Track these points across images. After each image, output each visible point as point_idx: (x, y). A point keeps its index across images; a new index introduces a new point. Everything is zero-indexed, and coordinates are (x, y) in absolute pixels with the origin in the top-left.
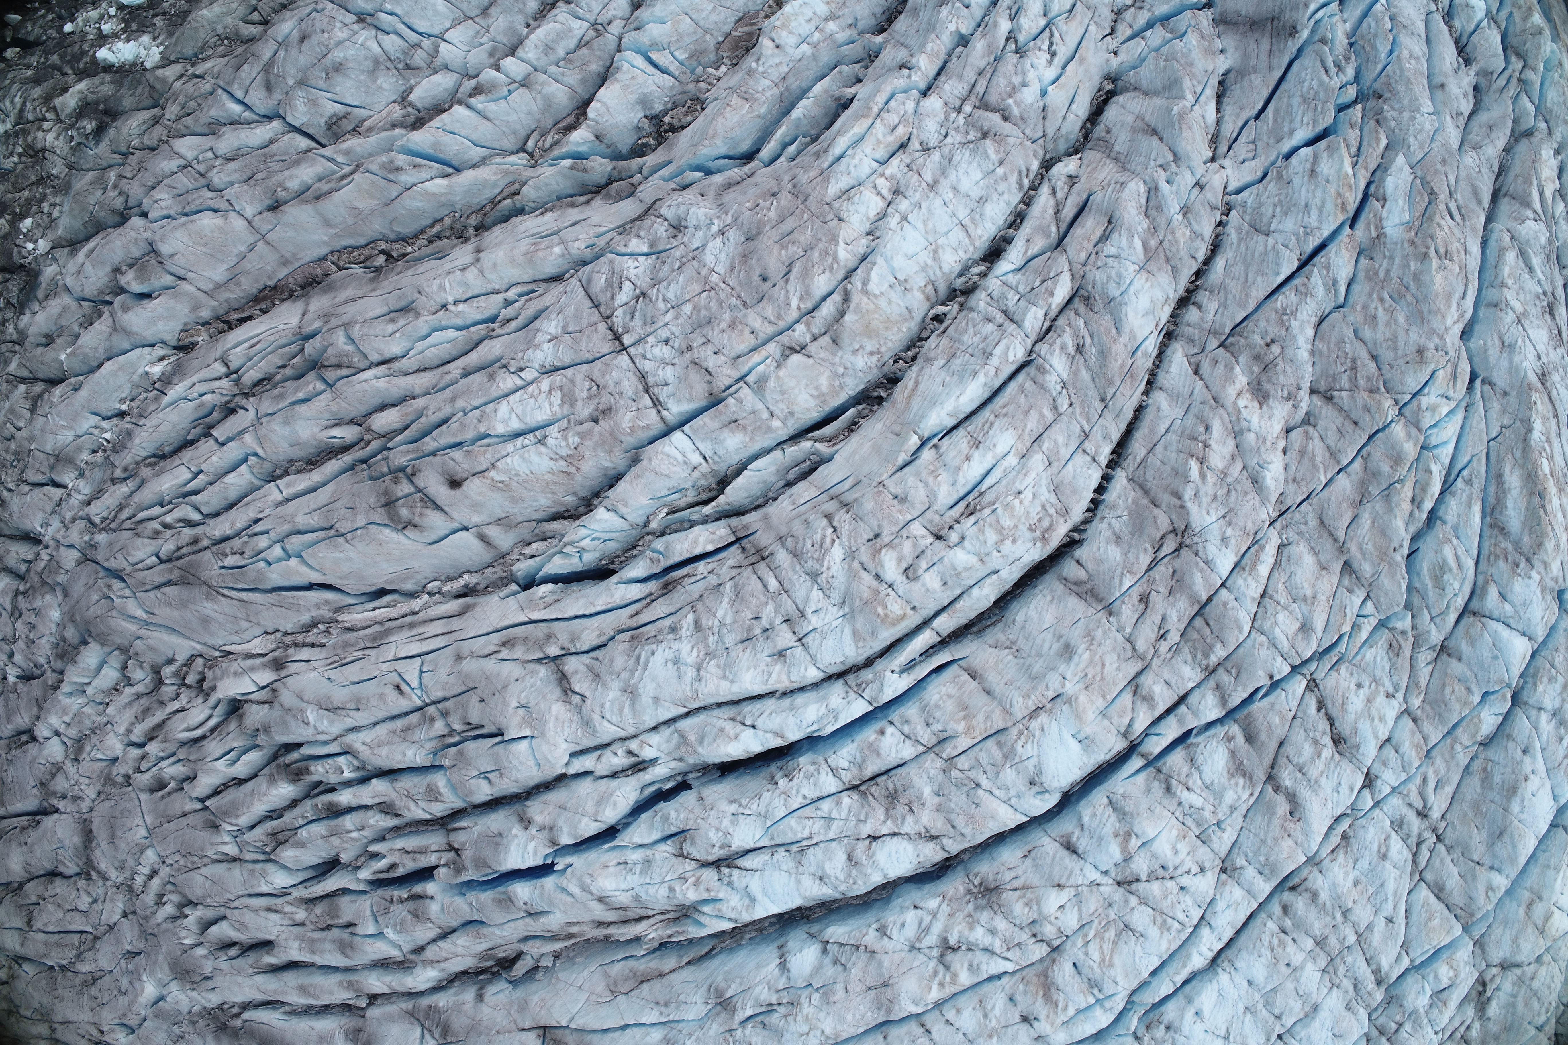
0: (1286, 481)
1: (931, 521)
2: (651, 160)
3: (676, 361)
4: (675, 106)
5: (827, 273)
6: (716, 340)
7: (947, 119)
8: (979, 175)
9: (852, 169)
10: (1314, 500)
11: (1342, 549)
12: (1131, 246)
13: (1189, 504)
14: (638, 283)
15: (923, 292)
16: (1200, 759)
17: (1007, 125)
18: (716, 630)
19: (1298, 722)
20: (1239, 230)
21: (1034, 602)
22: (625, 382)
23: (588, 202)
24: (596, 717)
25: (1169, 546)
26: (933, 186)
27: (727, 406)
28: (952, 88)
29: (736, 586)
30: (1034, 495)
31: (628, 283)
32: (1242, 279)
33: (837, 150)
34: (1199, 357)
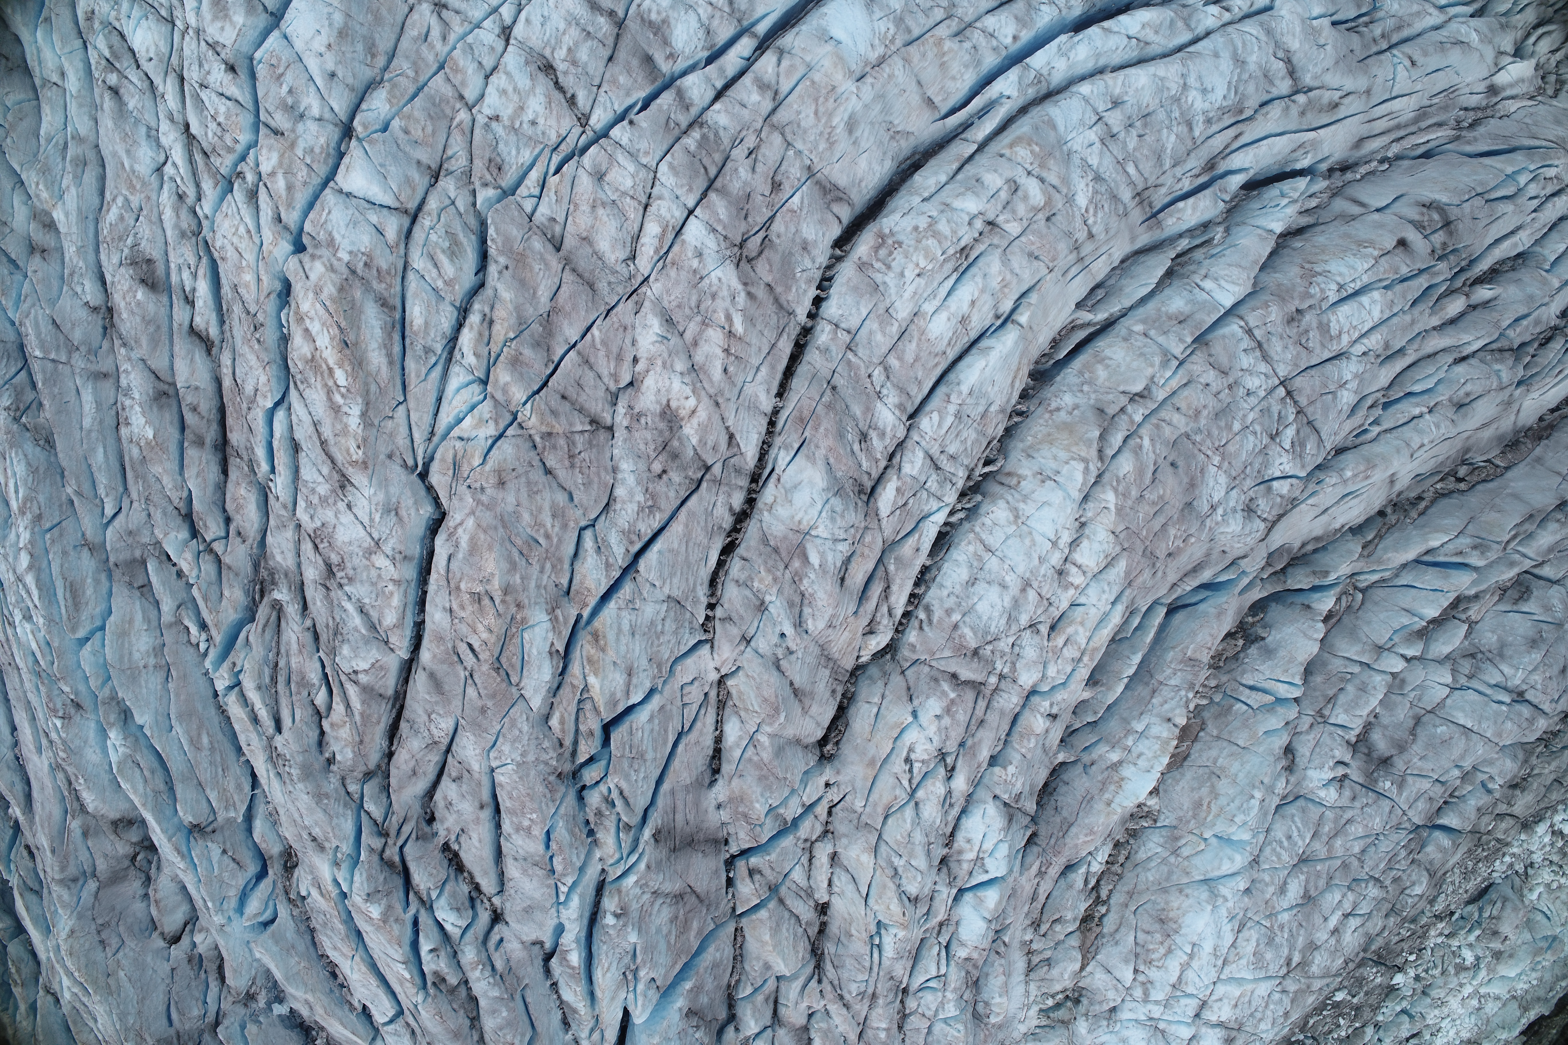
0: (634, 327)
1: (1002, 237)
2: (1256, 594)
3: (1240, 374)
4: (1236, 657)
5: (1121, 475)
6: (1211, 397)
7: (1014, 664)
8: (980, 607)
9: (1106, 588)
10: (603, 309)
11: (568, 263)
12: (822, 555)
13: (740, 287)
14: (1279, 449)
15: (1019, 476)
16: (701, 34)
17: (952, 669)
18: (1174, 123)
19: (596, 82)
20: (696, 601)
21: (876, 180)
22: (1279, 349)
23: (1303, 545)
24: (1263, 38)
25: (754, 244)
26: (1027, 585)
27: (1192, 334)
28: (1010, 700)
29: (1161, 166)
30: (902, 275)
31: (1287, 447)
32: (691, 544)
33: (1120, 608)
34: (729, 454)
